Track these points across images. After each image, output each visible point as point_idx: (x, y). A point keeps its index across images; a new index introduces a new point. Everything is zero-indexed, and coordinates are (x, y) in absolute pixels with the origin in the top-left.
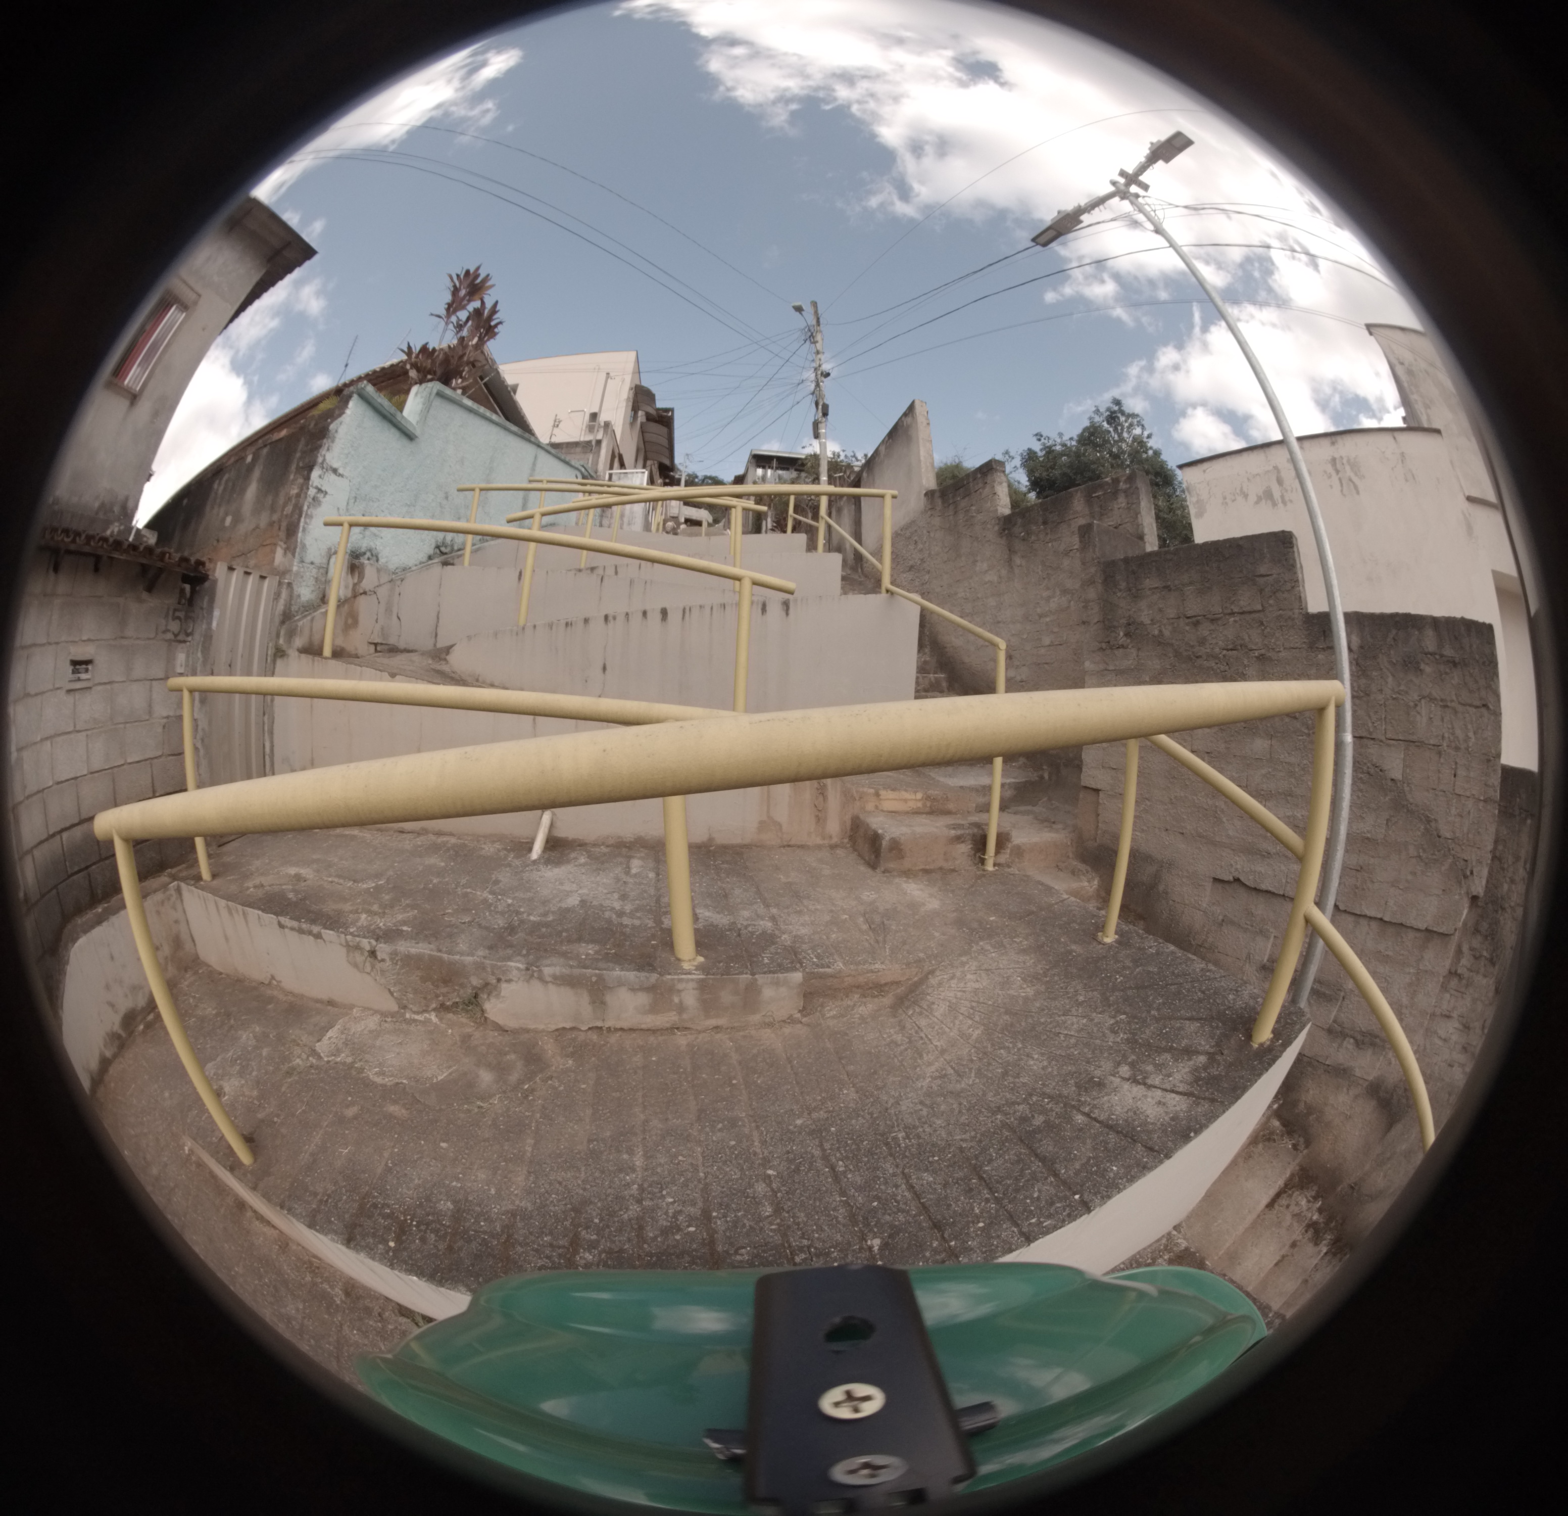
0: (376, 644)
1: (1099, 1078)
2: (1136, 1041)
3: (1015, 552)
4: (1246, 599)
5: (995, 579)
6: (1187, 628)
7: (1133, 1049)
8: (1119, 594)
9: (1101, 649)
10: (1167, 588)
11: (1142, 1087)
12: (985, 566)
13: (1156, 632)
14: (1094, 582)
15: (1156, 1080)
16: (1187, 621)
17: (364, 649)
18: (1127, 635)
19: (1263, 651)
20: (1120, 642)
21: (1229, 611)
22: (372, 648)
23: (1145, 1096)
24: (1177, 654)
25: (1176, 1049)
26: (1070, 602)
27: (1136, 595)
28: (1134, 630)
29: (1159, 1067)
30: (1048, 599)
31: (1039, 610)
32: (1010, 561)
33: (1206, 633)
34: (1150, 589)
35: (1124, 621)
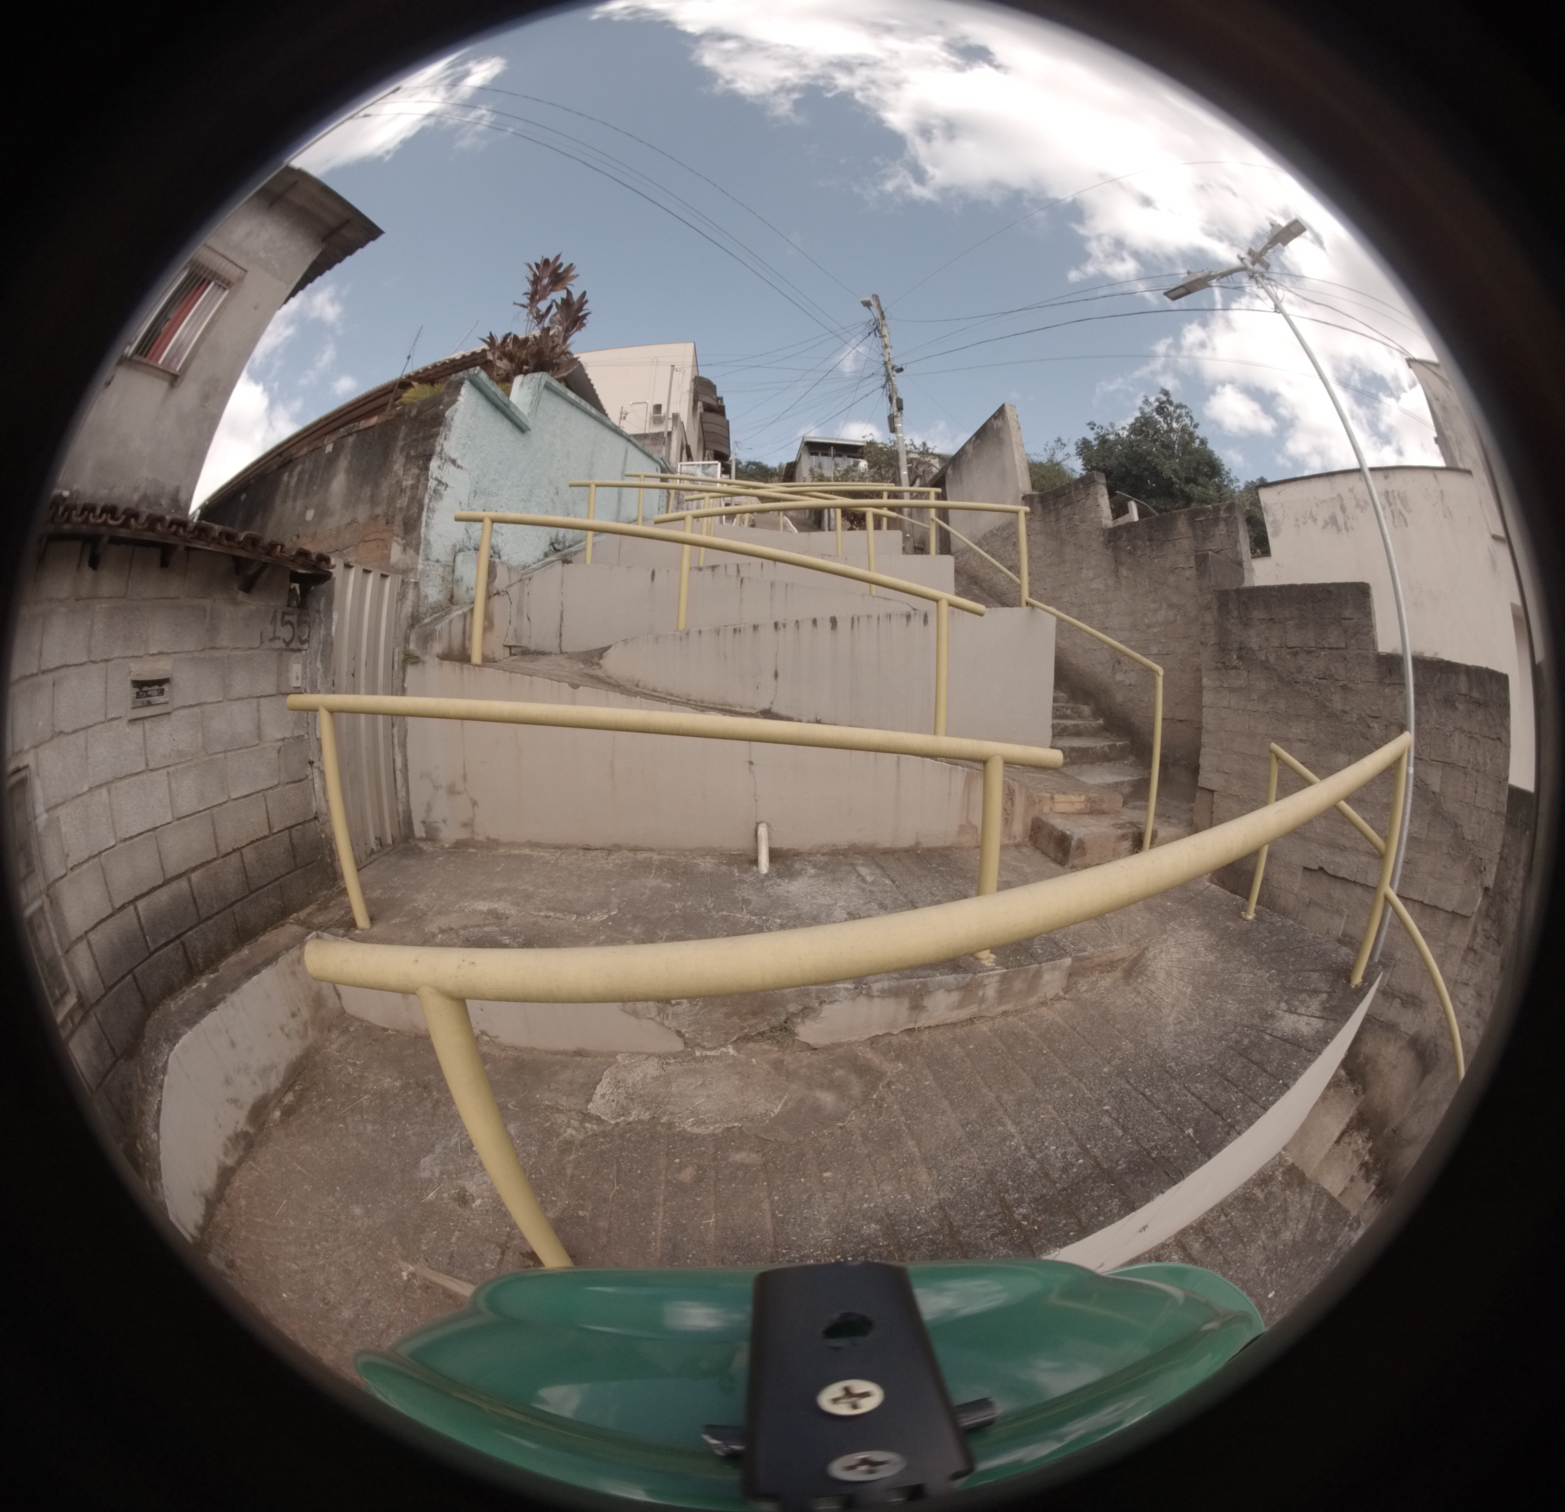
0: (510, 647)
1: (1270, 1012)
2: (1285, 987)
3: (1122, 564)
4: (1334, 637)
5: (1102, 587)
6: (1288, 657)
8: (1232, 621)
9: (1217, 668)
10: (1271, 620)
11: (1295, 1015)
12: (1091, 574)
13: (1263, 658)
14: (1210, 608)
16: (1289, 650)
17: (501, 653)
18: (1240, 658)
19: (1345, 683)
20: (1234, 664)
21: (1320, 646)
22: (507, 650)
24: (1281, 679)
25: (1308, 990)
26: (1176, 616)
27: (1246, 624)
28: (1244, 653)
30: (1156, 611)
31: (1146, 621)
32: (1116, 572)
33: (1303, 663)
34: (1259, 620)
35: (1236, 646)
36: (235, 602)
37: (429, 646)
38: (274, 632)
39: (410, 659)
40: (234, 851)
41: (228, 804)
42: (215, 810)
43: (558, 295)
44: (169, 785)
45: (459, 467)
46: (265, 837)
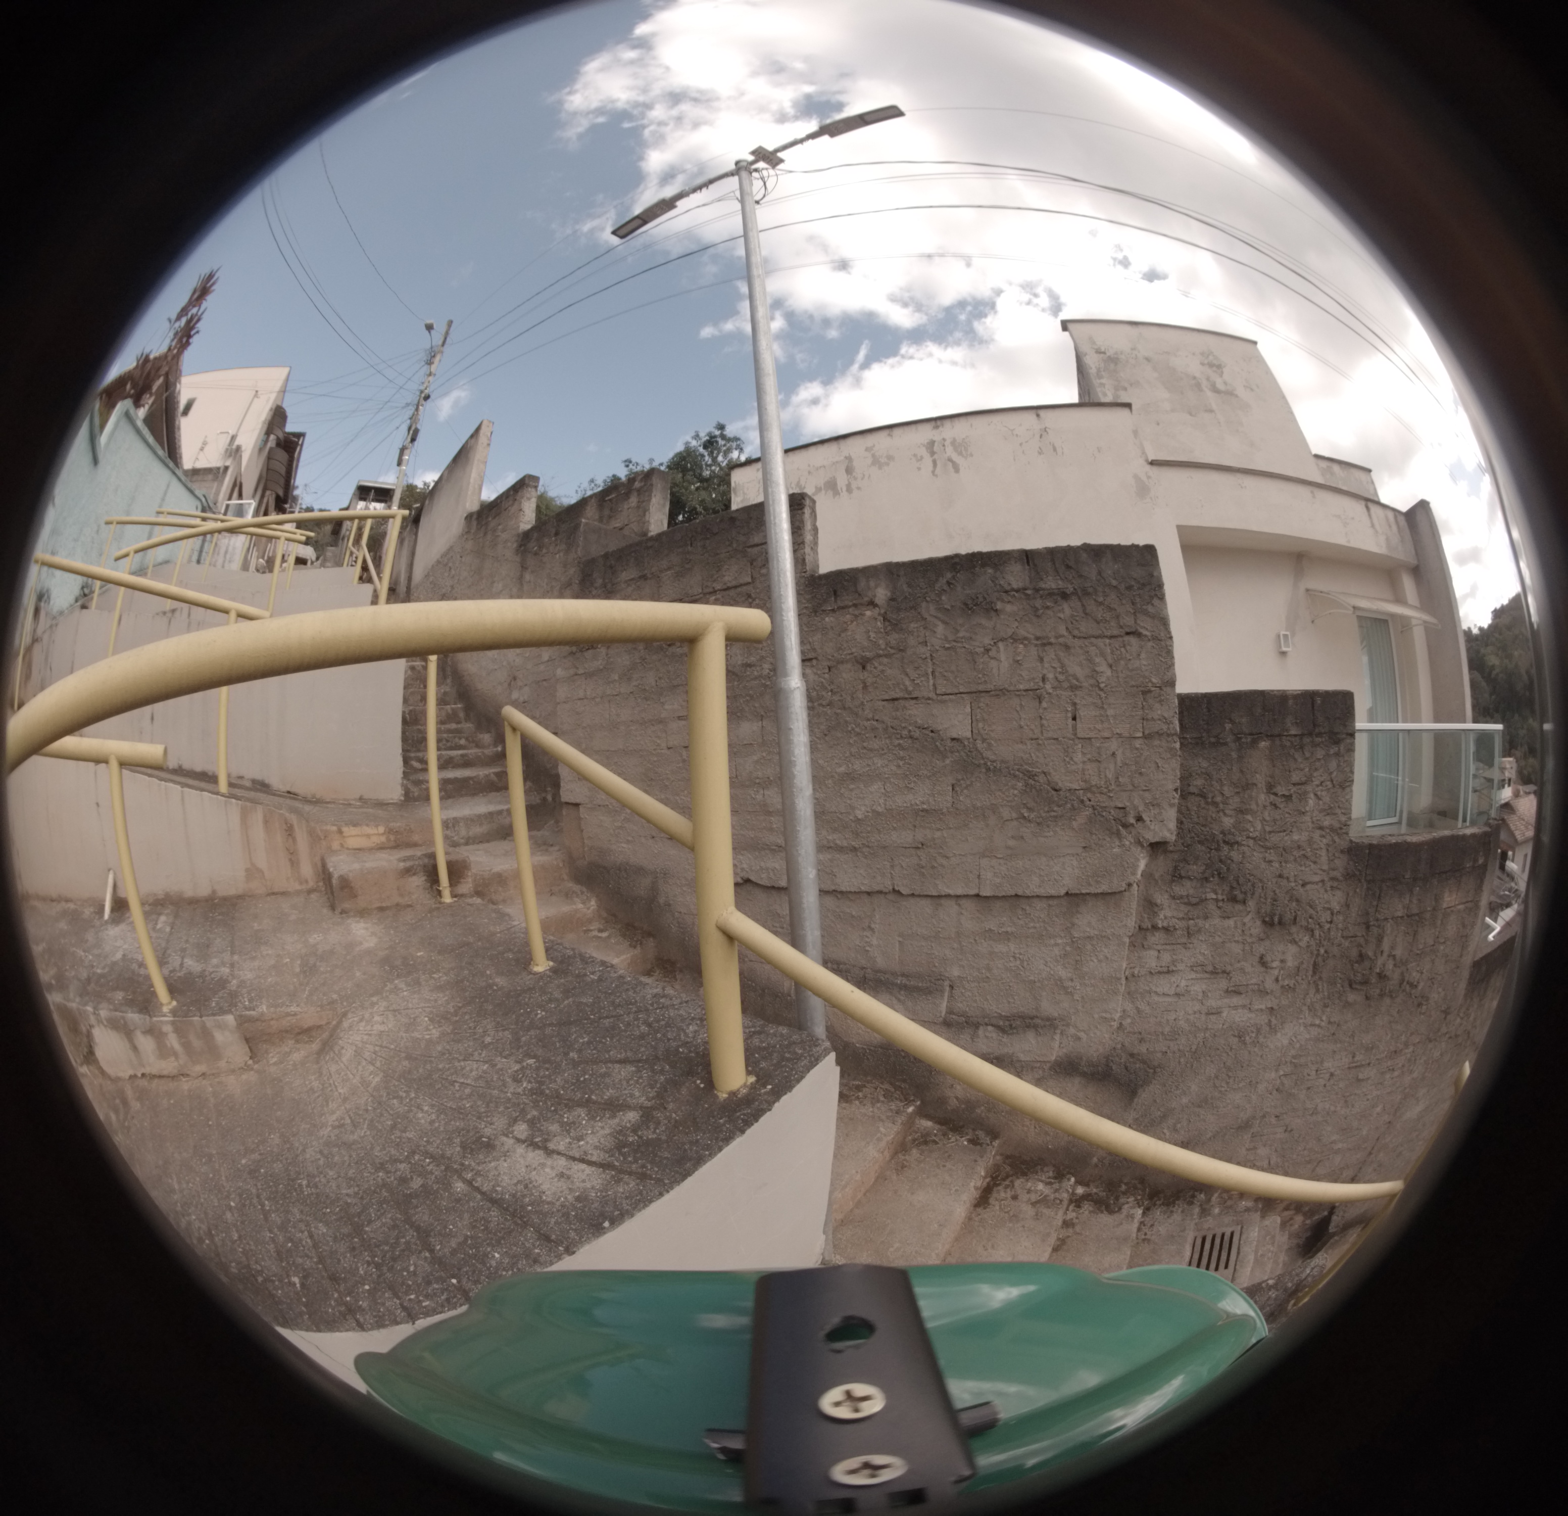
1: (488, 1138)
2: (542, 1093)
7: (536, 1102)
11: (541, 1152)
15: (560, 1143)
23: (543, 1165)
25: (595, 1103)
29: (567, 1127)
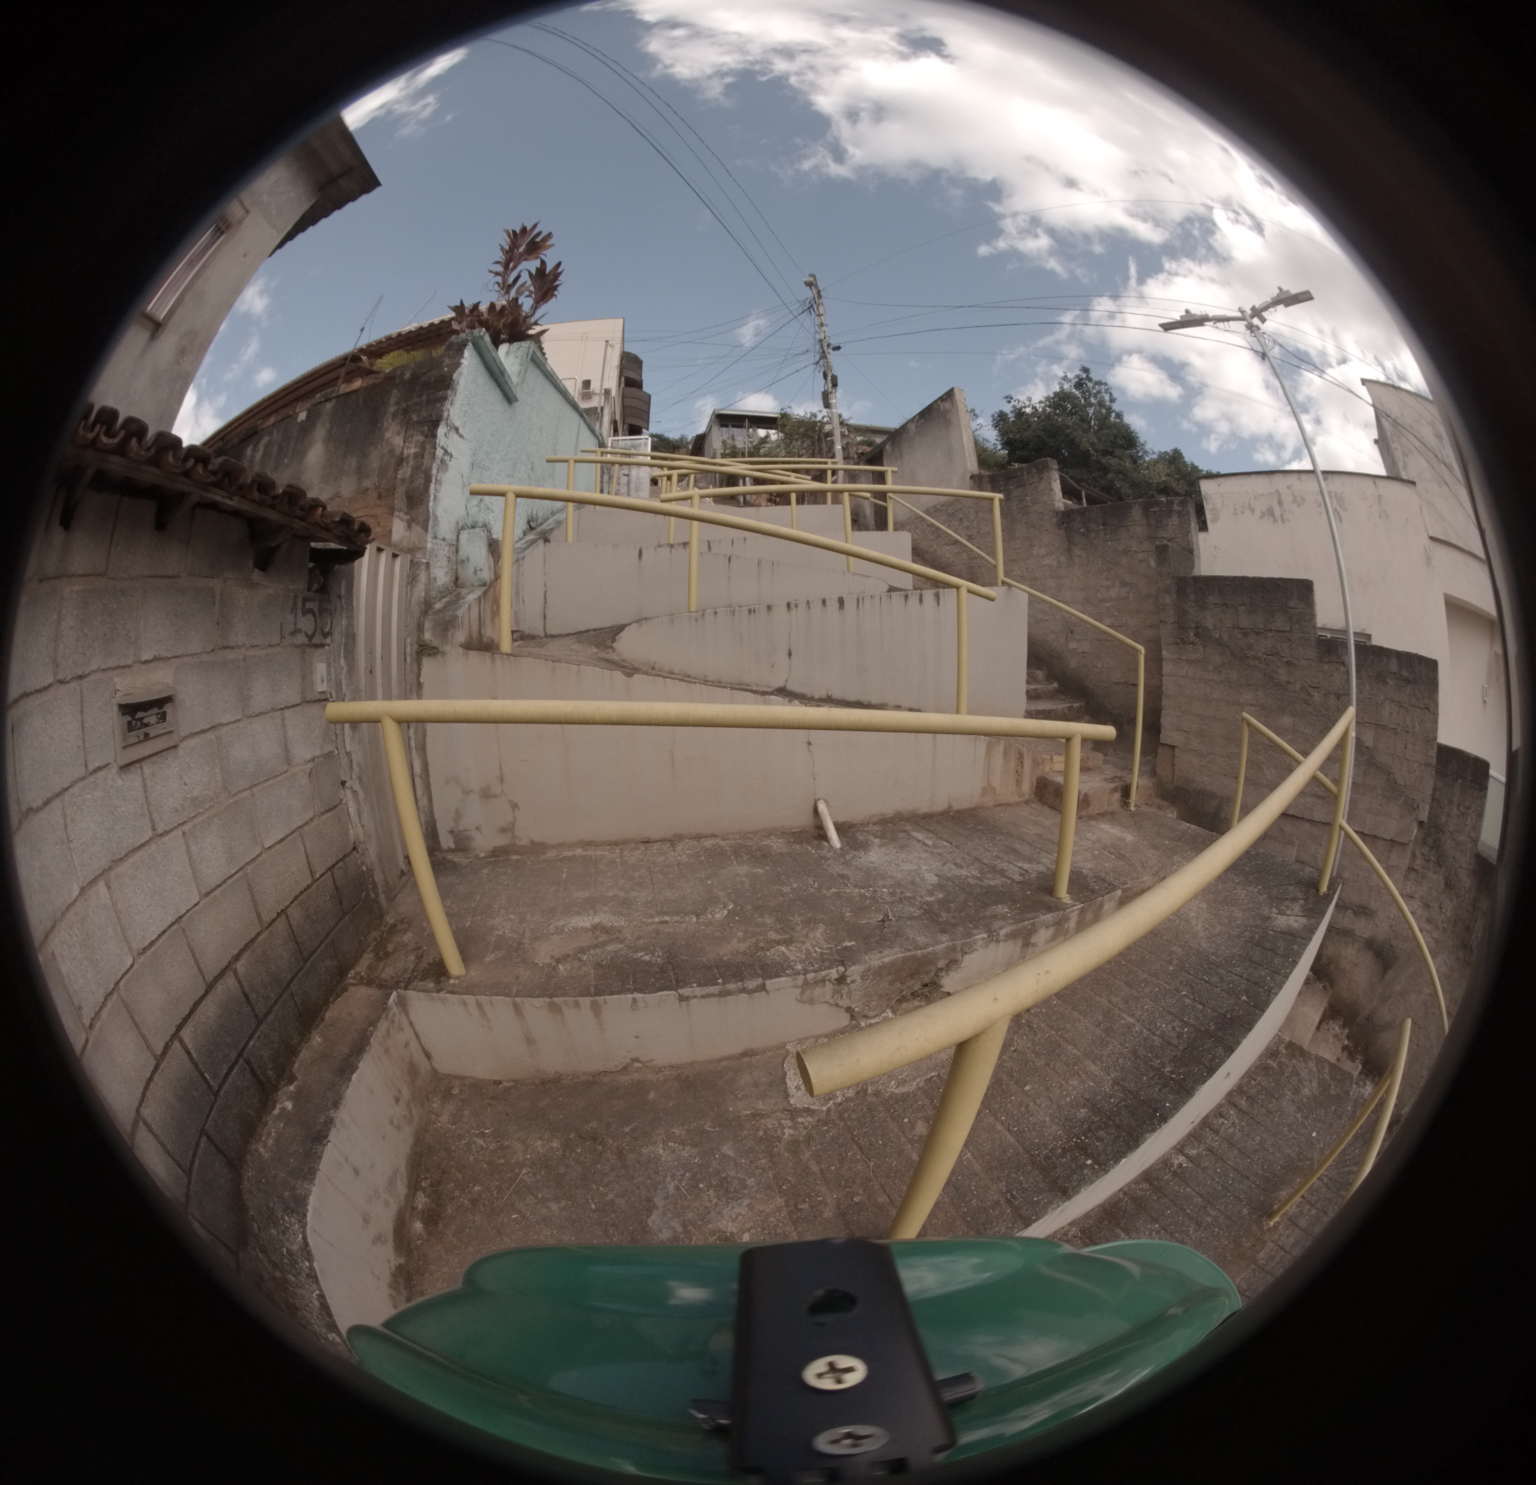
36: (252, 585)
37: (449, 634)
38: (295, 624)
39: (424, 650)
40: (279, 915)
41: (264, 855)
42: (249, 869)
43: (532, 265)
44: (188, 850)
45: (461, 436)
46: (309, 887)
